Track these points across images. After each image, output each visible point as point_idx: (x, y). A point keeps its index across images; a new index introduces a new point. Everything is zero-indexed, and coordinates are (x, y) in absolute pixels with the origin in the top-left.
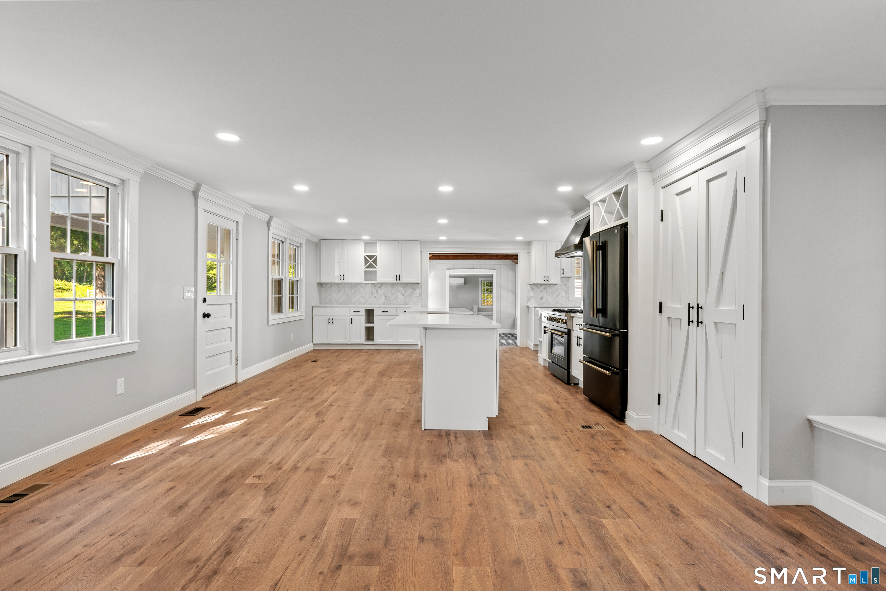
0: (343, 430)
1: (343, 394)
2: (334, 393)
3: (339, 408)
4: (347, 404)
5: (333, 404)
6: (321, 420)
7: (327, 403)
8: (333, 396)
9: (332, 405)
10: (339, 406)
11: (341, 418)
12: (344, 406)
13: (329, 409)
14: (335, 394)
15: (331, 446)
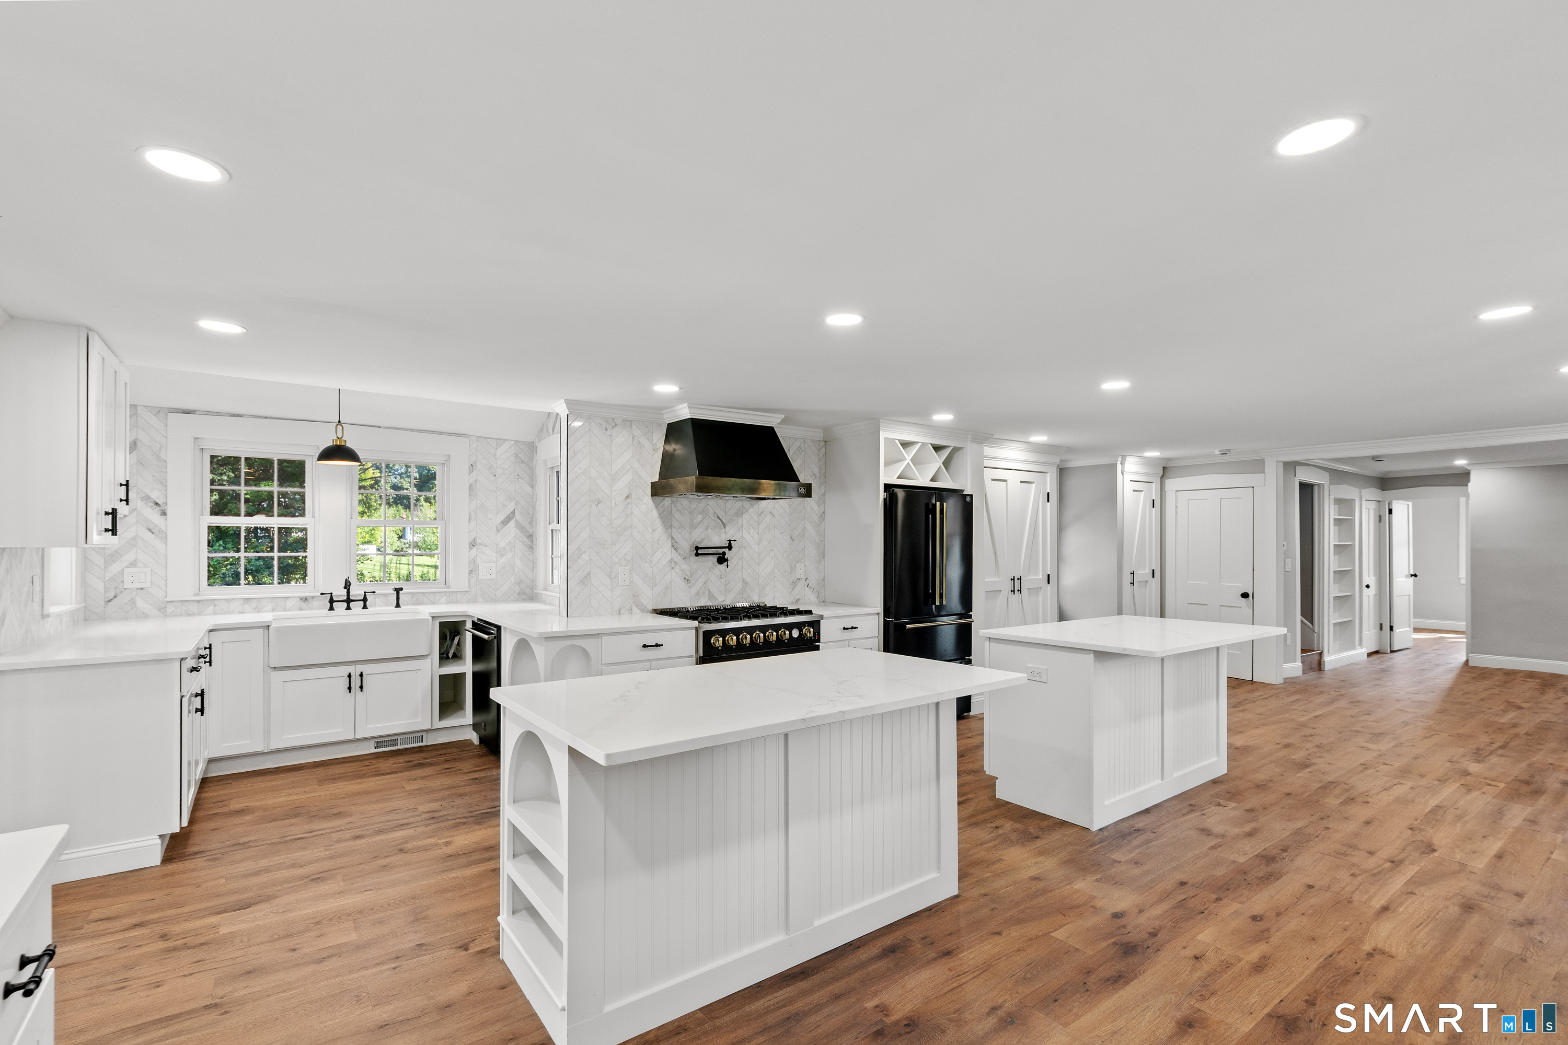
0: (1368, 802)
1: (1353, 893)
2: (1385, 909)
3: (1373, 850)
4: (1347, 853)
5: (1388, 865)
6: (1416, 832)
7: (1408, 875)
8: (1389, 894)
9: (1393, 862)
10: (1371, 853)
11: (1368, 823)
12: (1358, 849)
13: (1401, 853)
14: (1383, 902)
15: (1391, 788)
